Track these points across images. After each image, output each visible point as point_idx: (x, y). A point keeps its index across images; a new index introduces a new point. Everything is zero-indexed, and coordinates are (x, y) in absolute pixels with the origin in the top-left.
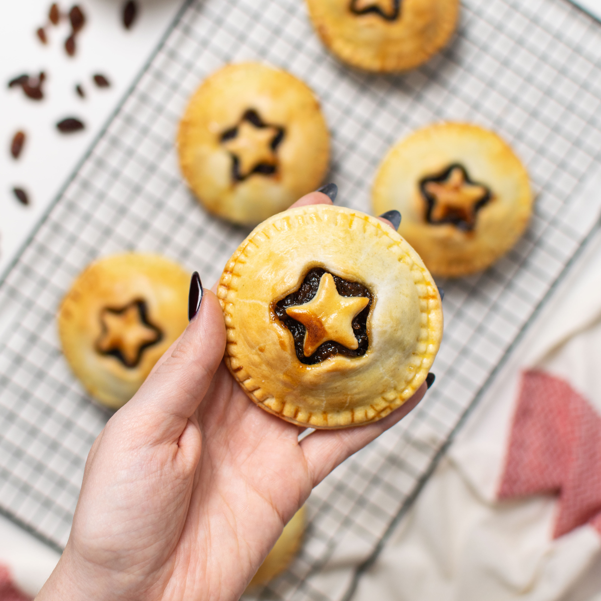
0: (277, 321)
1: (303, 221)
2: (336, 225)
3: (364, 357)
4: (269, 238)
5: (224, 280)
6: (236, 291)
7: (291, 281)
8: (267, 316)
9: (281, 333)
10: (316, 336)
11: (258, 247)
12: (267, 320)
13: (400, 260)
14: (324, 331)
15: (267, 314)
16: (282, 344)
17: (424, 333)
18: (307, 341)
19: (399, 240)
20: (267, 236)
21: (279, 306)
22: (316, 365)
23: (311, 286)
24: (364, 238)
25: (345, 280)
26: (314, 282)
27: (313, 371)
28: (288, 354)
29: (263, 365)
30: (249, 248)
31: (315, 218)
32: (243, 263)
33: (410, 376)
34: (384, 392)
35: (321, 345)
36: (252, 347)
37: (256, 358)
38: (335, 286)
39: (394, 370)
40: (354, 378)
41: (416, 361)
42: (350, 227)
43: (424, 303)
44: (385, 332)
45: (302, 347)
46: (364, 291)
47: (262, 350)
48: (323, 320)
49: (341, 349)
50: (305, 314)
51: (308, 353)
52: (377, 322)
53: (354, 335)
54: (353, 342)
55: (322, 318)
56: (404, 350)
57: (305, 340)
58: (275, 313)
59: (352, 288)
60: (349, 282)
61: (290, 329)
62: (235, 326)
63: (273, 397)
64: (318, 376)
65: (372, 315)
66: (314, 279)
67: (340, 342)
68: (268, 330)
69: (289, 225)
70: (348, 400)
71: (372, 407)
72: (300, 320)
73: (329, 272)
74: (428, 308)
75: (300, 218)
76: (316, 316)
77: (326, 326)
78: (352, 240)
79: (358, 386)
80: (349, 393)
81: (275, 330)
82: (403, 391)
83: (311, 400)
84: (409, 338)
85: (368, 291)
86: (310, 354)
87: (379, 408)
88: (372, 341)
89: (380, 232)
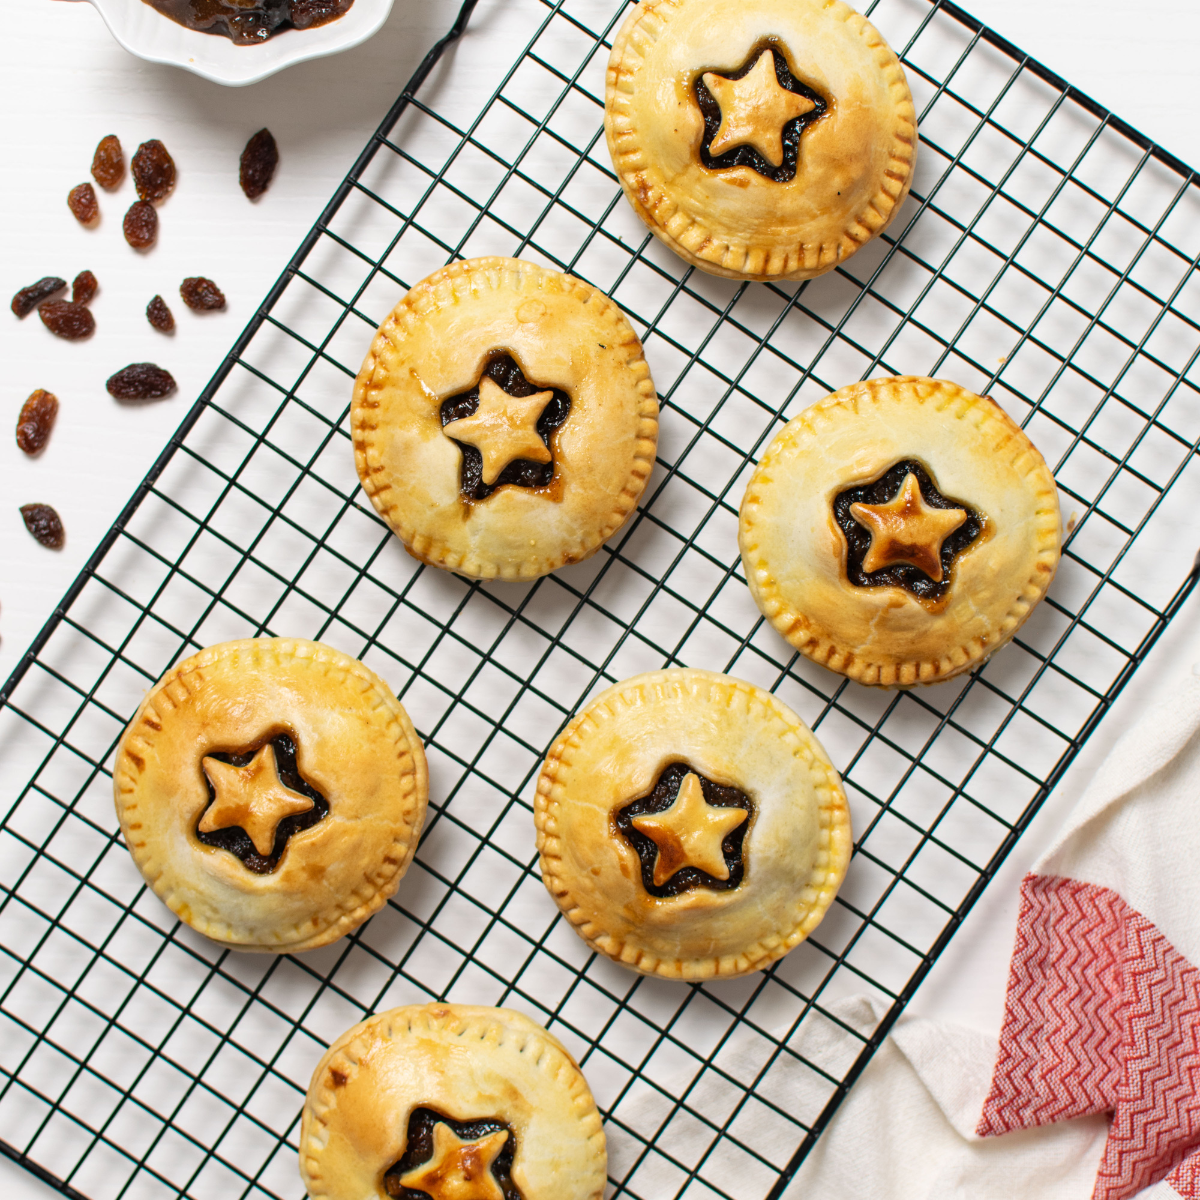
0: (619, 836)
1: (663, 694)
2: (709, 700)
3: (737, 890)
4: (613, 714)
5: (549, 769)
6: (565, 785)
7: (641, 780)
8: (605, 828)
9: (623, 851)
10: (671, 860)
11: (597, 726)
12: (605, 834)
13: (795, 754)
14: (683, 855)
15: (605, 824)
16: (624, 869)
17: (823, 857)
18: (658, 866)
19: (797, 725)
20: (611, 710)
21: (622, 814)
22: (669, 899)
23: (668, 787)
24: (747, 722)
25: (717, 785)
26: (674, 781)
27: (664, 907)
28: (632, 883)
29: (597, 892)
30: (585, 727)
31: (679, 690)
32: (575, 747)
33: (800, 917)
34: (763, 936)
35: (678, 872)
36: (582, 867)
37: (587, 883)
38: (701, 793)
39: (778, 907)
40: (722, 918)
41: (810, 895)
42: (728, 705)
43: (825, 815)
44: (767, 859)
45: (651, 873)
46: (741, 798)
47: (596, 872)
48: (682, 839)
49: (704, 878)
50: (656, 829)
51: (659, 881)
52: (757, 843)
53: (724, 861)
54: (723, 870)
55: (681, 835)
56: (793, 881)
57: (656, 863)
58: (617, 825)
59: (725, 795)
60: (721, 786)
61: (635, 847)
62: (561, 835)
63: (608, 935)
64: (671, 914)
65: (751, 834)
66: (673, 778)
67: (705, 870)
68: (605, 847)
69: (643, 698)
70: (712, 946)
71: (745, 955)
72: (650, 836)
73: (695, 772)
74: (831, 822)
75: (658, 688)
76: (672, 832)
77: (687, 848)
78: (729, 725)
79: (725, 929)
80: (713, 937)
81: (615, 849)
82: (789, 936)
83: (660, 944)
84: (801, 866)
85: (747, 799)
86: (662, 883)
87: (754, 958)
88: (748, 870)
89: (769, 712)
